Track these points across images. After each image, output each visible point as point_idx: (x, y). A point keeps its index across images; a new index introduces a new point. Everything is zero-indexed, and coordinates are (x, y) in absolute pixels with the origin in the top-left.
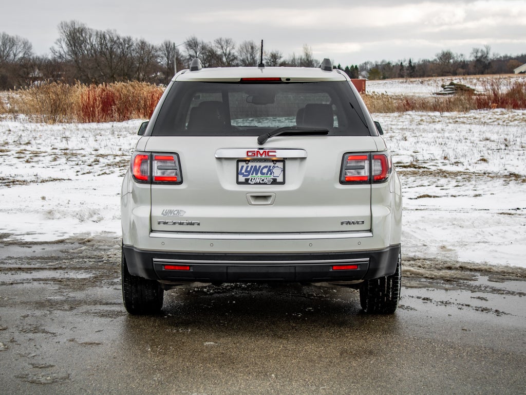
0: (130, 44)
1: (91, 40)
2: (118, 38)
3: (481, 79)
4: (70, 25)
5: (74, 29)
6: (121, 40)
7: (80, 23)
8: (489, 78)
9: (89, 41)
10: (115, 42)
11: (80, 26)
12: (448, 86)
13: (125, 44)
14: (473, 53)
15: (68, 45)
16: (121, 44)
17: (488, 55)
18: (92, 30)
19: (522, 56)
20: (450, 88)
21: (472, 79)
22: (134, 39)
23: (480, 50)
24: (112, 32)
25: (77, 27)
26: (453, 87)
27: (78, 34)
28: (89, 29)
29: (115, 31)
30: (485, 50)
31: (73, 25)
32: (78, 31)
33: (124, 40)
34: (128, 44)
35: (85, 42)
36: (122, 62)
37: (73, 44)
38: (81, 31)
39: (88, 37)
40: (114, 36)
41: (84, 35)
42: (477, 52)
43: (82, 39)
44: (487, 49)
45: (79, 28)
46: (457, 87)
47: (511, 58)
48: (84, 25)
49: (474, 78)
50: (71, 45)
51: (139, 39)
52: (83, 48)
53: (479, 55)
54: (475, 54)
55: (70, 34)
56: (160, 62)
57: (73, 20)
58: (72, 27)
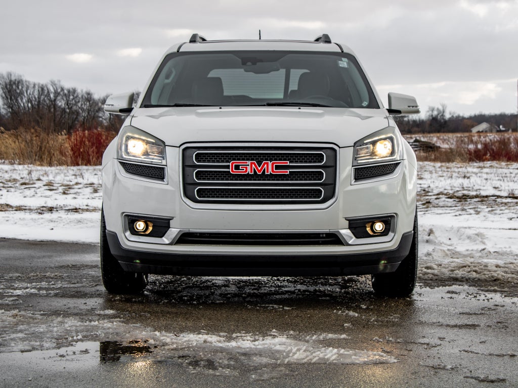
0: (75, 96)
1: (28, 93)
2: (62, 89)
3: (441, 137)
4: (6, 76)
5: (11, 81)
6: (66, 91)
7: (16, 75)
8: (449, 136)
9: (25, 94)
10: (59, 94)
11: (17, 78)
12: (412, 143)
13: (70, 96)
14: (428, 111)
15: (3, 98)
16: (65, 95)
17: (444, 114)
18: (29, 82)
19: (475, 116)
20: (414, 145)
21: (432, 137)
22: (79, 91)
23: (436, 109)
24: (56, 82)
25: (13, 78)
26: (417, 144)
27: (14, 87)
28: (26, 81)
29: (59, 81)
30: (441, 108)
31: (9, 76)
32: (15, 83)
33: (69, 91)
34: (73, 96)
35: (22, 94)
36: (66, 114)
37: (9, 97)
38: (19, 82)
39: (24, 89)
40: (58, 88)
41: (20, 87)
42: (433, 110)
43: (18, 91)
44: (443, 107)
45: (15, 80)
46: (421, 144)
47: (463, 118)
48: (21, 76)
49: (434, 136)
50: (7, 98)
51: (84, 91)
52: (20, 101)
53: (435, 113)
54: (431, 112)
55: (6, 87)
56: (101, 117)
57: (9, 71)
58: (8, 78)
